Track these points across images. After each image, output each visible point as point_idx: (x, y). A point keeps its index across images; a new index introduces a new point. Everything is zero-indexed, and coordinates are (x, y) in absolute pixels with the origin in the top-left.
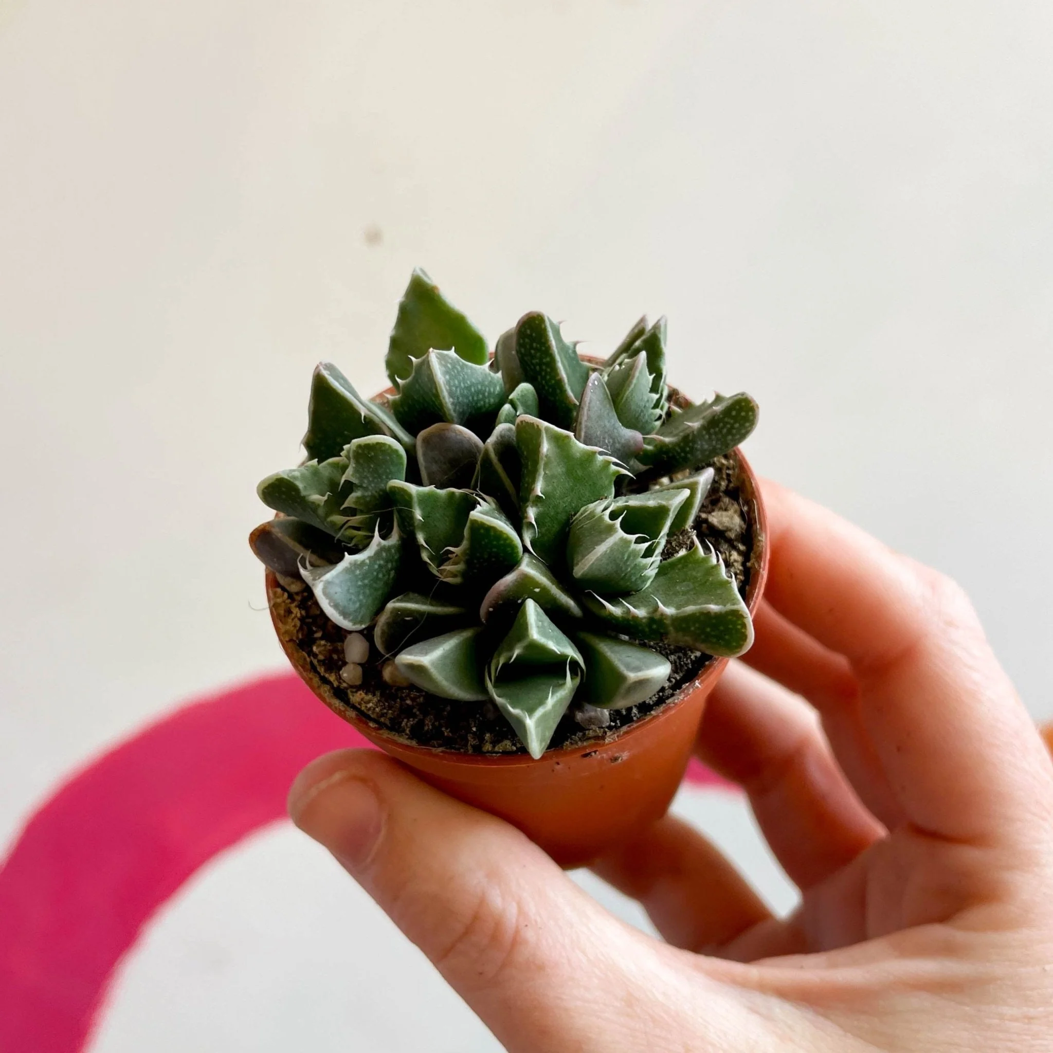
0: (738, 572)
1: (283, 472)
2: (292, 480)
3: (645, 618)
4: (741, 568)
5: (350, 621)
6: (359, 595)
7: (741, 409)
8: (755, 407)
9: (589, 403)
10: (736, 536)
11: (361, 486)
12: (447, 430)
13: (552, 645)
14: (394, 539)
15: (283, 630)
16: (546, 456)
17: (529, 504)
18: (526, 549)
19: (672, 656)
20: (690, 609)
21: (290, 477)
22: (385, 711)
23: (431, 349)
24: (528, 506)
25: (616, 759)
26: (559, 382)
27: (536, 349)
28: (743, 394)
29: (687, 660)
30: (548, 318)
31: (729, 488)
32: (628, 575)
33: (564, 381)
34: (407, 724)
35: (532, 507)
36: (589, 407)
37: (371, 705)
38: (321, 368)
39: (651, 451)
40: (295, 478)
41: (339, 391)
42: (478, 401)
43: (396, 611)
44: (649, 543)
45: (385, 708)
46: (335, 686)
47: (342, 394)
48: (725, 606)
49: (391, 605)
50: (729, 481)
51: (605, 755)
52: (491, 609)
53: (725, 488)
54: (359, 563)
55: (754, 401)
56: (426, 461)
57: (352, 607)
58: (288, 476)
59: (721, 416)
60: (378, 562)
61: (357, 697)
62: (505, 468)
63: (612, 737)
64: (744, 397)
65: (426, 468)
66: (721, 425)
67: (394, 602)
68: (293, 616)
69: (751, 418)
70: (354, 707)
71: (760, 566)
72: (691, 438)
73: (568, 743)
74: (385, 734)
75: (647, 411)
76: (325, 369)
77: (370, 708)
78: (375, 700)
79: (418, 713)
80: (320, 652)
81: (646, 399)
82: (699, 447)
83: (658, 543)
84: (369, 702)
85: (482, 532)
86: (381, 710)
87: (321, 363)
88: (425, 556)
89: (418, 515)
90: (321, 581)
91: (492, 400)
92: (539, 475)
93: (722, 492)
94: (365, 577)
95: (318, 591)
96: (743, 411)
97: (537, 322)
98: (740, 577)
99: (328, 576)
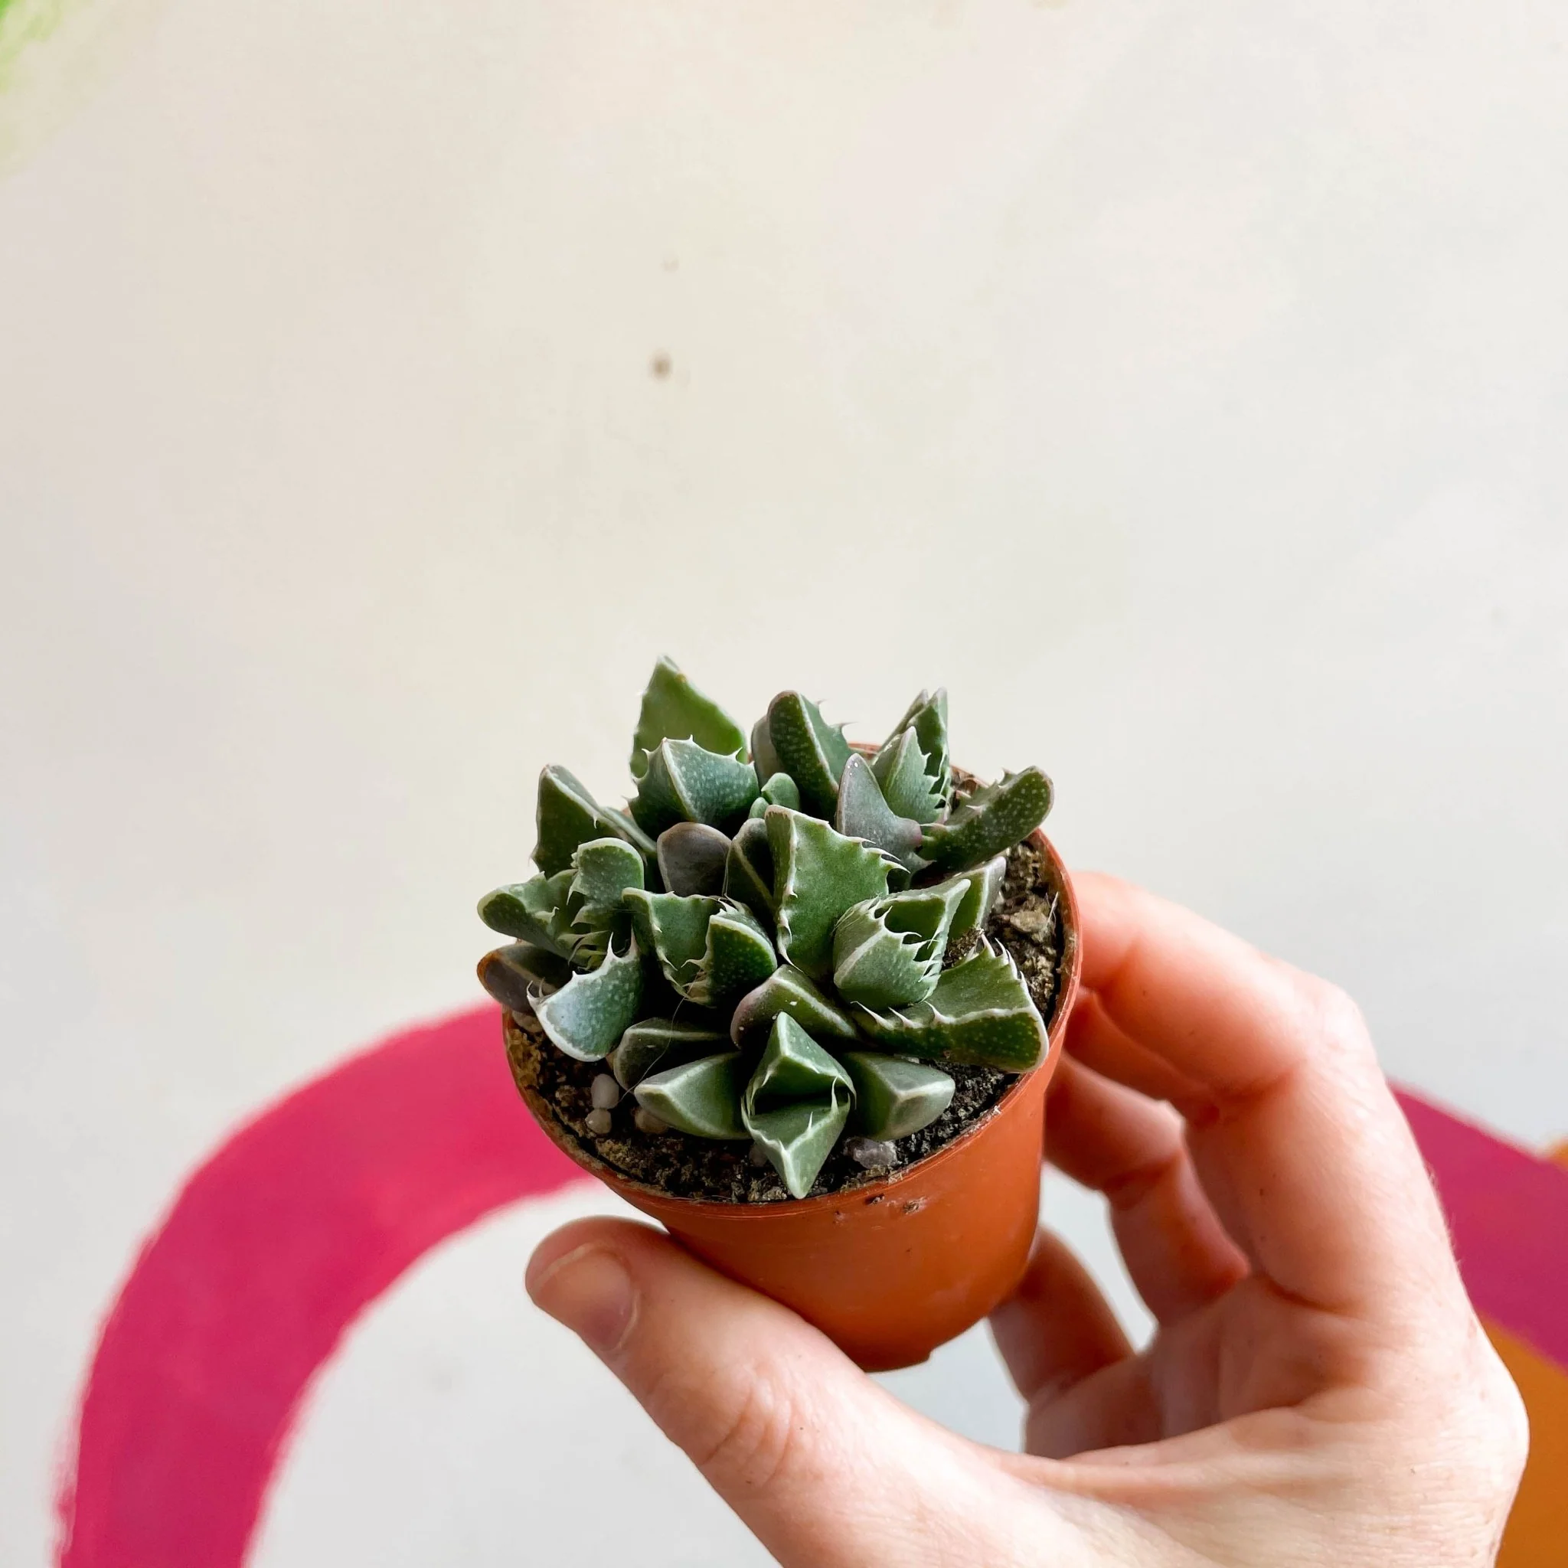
0: (1047, 979)
1: (505, 887)
2: (514, 896)
3: (921, 1029)
5: (581, 1049)
6: (590, 1020)
7: (1031, 786)
8: (1048, 783)
9: (849, 788)
10: (1044, 938)
11: (592, 898)
12: (691, 830)
13: (810, 1064)
14: (632, 955)
15: (520, 1077)
16: (797, 849)
17: (783, 906)
18: (781, 961)
19: (969, 1081)
20: (972, 1015)
21: (512, 893)
22: (637, 1161)
23: (665, 739)
24: (780, 909)
25: (910, 1207)
26: (820, 772)
27: (793, 734)
28: (1032, 769)
29: (986, 1085)
30: (804, 698)
31: (1037, 885)
32: (900, 983)
33: (825, 768)
34: (661, 1175)
35: (785, 909)
36: (849, 793)
37: (620, 1154)
38: (548, 770)
39: (931, 842)
40: (519, 893)
41: (569, 795)
42: (724, 796)
44: (924, 943)
45: (636, 1158)
46: (580, 1135)
47: (572, 799)
48: (1011, 1009)
49: (630, 1031)
50: (1037, 877)
51: (895, 1202)
52: (742, 1029)
53: (1032, 885)
54: (589, 983)
55: (1046, 776)
56: (668, 867)
57: (581, 1035)
58: (510, 891)
59: (1009, 796)
60: (613, 982)
61: (604, 1148)
62: (755, 866)
63: (897, 1176)
64: (1033, 772)
65: (668, 874)
66: (1010, 805)
67: (634, 1028)
68: (532, 1059)
69: (1045, 796)
70: (602, 1159)
71: (1071, 971)
72: (975, 824)
73: (846, 1186)
74: (636, 1186)
75: (924, 796)
76: (552, 772)
77: (619, 1158)
78: (625, 1148)
79: (675, 1162)
80: (563, 1098)
81: (920, 783)
82: (987, 833)
83: (935, 944)
84: (619, 1151)
85: (727, 939)
86: (632, 1160)
87: (548, 766)
88: (668, 974)
89: (656, 925)
90: (545, 1004)
91: (743, 795)
92: (791, 872)
93: (1029, 889)
94: (597, 999)
95: (542, 1015)
96: (1034, 788)
97: (790, 702)
98: (1049, 986)
99: (554, 999)
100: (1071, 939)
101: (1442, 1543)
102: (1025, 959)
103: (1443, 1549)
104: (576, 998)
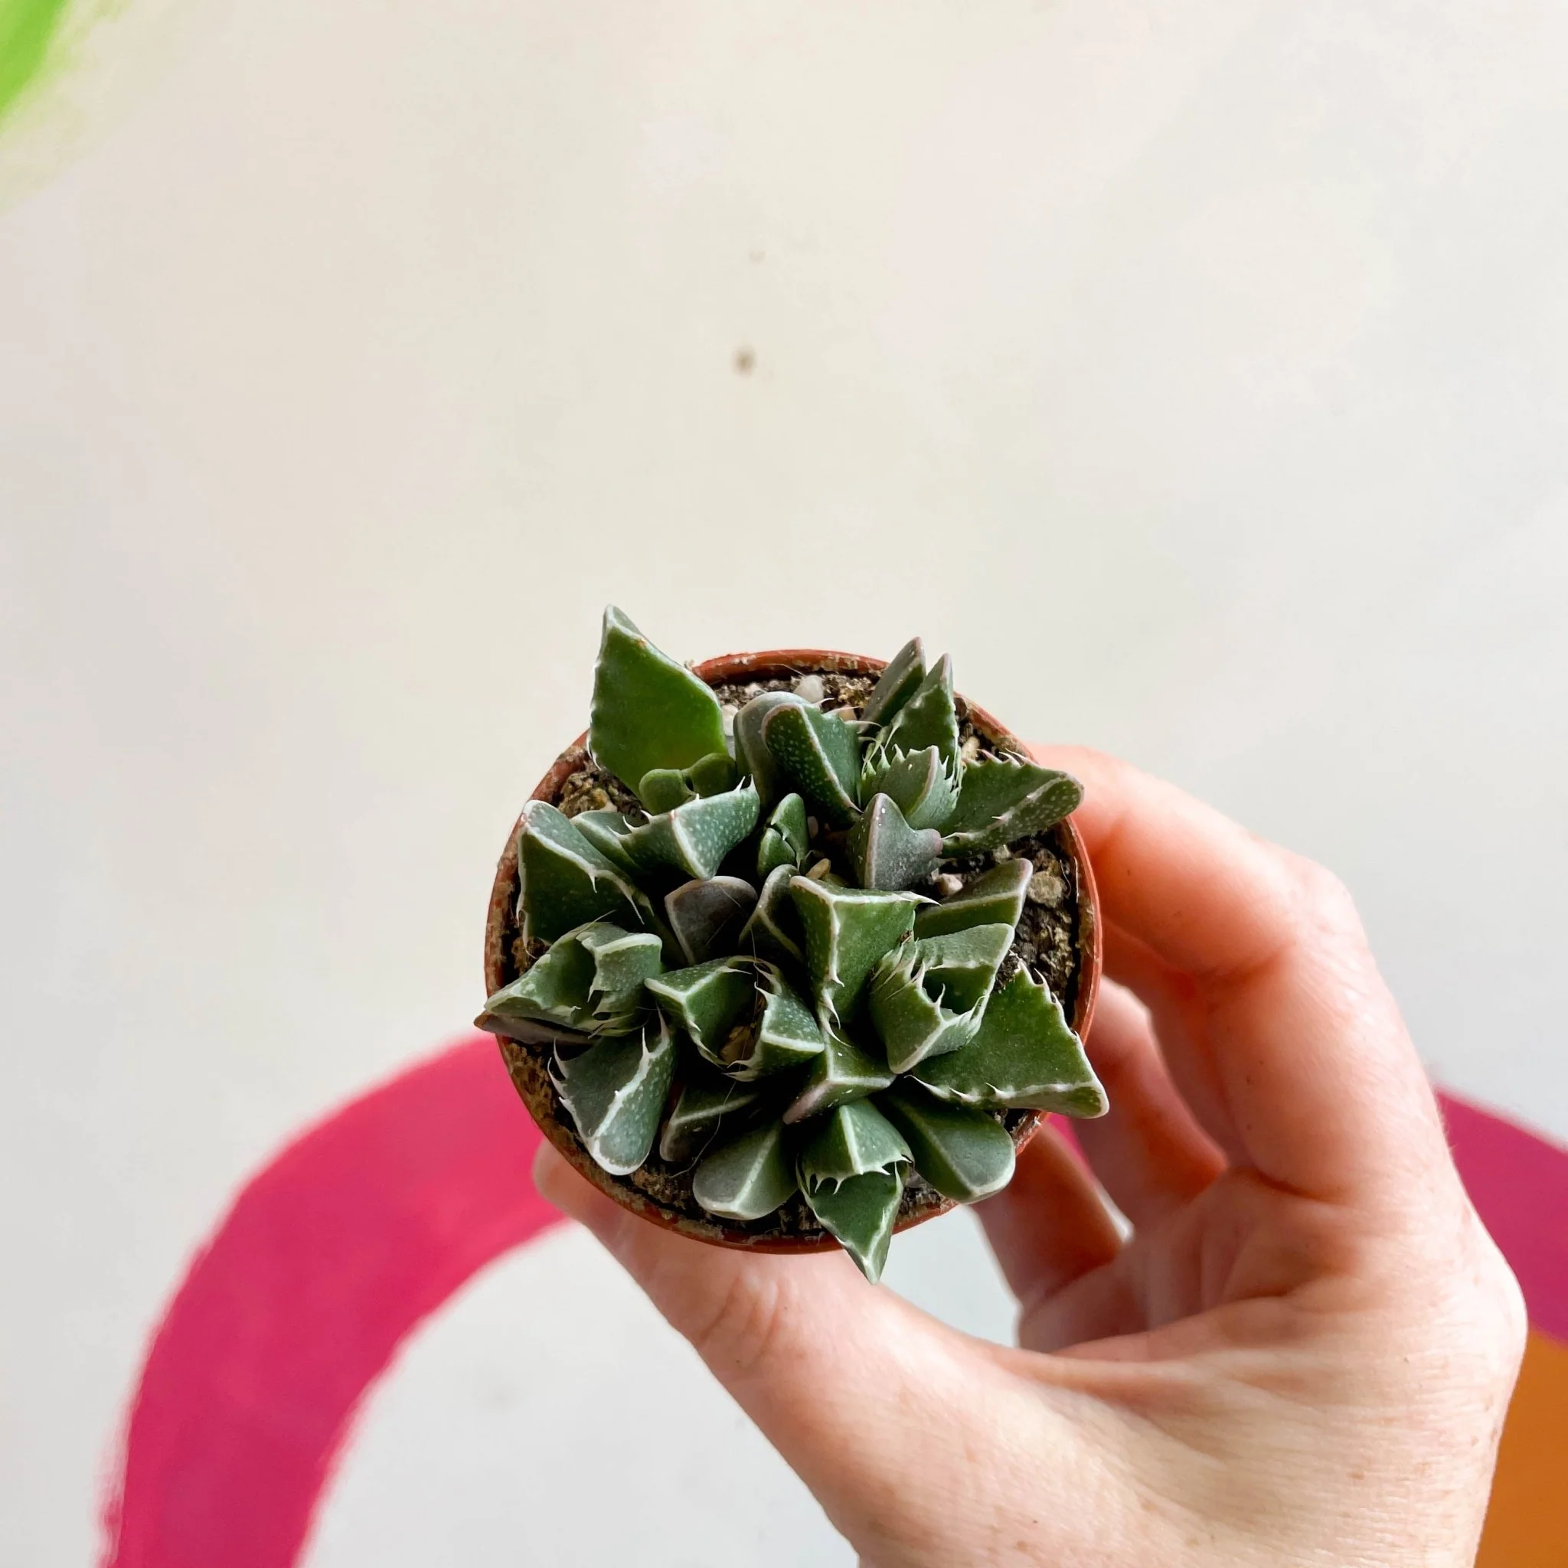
0: (1066, 955)
2: (527, 997)
3: (978, 1101)
4: (1068, 949)
7: (1062, 793)
8: (1080, 790)
9: (878, 840)
10: (1058, 904)
11: (614, 991)
12: (703, 886)
13: (879, 1167)
14: (665, 1044)
15: (533, 1105)
16: (839, 935)
17: (824, 985)
20: (1033, 1089)
21: (525, 995)
22: (676, 1192)
24: (822, 988)
26: (830, 783)
27: (794, 746)
30: (806, 709)
31: (1042, 834)
32: (953, 1042)
33: (835, 783)
35: (827, 988)
36: (879, 844)
38: (526, 823)
39: (951, 846)
40: (531, 994)
41: (556, 851)
42: (734, 837)
43: (681, 1127)
45: (675, 1189)
47: (561, 855)
48: (1075, 1084)
49: (676, 1121)
54: (632, 1096)
55: (1078, 782)
56: (681, 924)
59: (1038, 804)
60: (653, 1082)
61: (639, 1177)
63: (947, 1202)
64: (1065, 780)
65: (682, 931)
66: (1038, 812)
67: (674, 1119)
68: (541, 1080)
70: (639, 1193)
71: (1092, 951)
72: (1001, 831)
74: (684, 1225)
75: (944, 799)
76: (531, 824)
77: (658, 1190)
81: (941, 794)
86: (671, 1192)
87: (522, 814)
89: (692, 1021)
90: (596, 1139)
92: (833, 955)
94: (641, 1107)
95: (596, 1152)
96: (1064, 795)
97: (792, 717)
98: (1070, 964)
99: (603, 1129)
100: (1088, 911)
101: (1441, 1432)
102: (1041, 929)
103: (1442, 1439)
104: (624, 1118)
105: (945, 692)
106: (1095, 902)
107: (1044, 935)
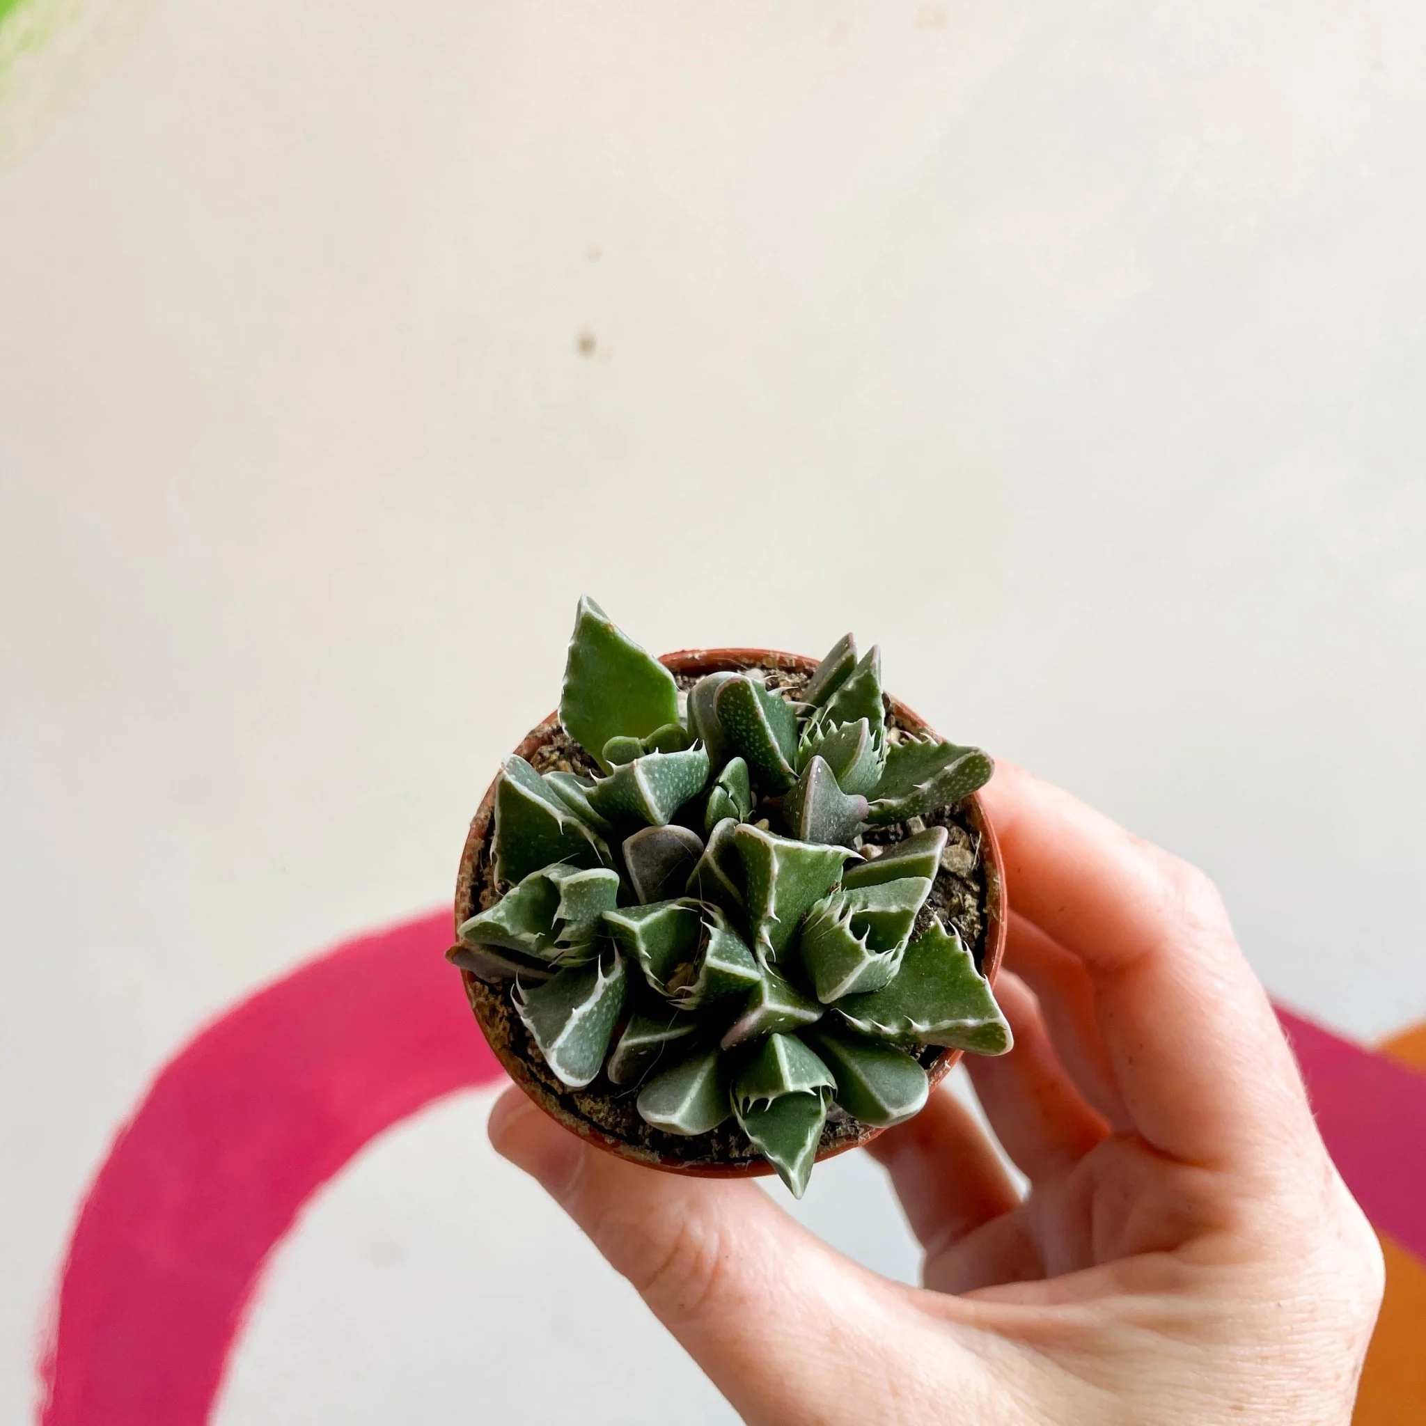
0: (975, 919)
2: (497, 923)
3: (897, 1034)
4: (977, 913)
5: (586, 1076)
7: (975, 766)
8: (991, 763)
9: (814, 796)
10: (968, 874)
11: (575, 920)
12: (658, 833)
14: (618, 971)
15: (492, 1037)
17: (762, 924)
20: (946, 1023)
21: (496, 920)
22: (619, 1119)
26: (772, 751)
27: (742, 716)
30: (754, 684)
32: (875, 982)
33: (776, 750)
34: (644, 1131)
35: (765, 925)
36: (814, 800)
37: (602, 1115)
39: (876, 812)
40: (501, 919)
41: (528, 797)
42: (687, 791)
43: (629, 1049)
45: (618, 1117)
46: (560, 1094)
47: (533, 800)
48: (983, 1019)
49: (624, 1043)
52: (734, 1045)
53: (949, 812)
54: (587, 1014)
56: (637, 866)
59: (953, 775)
60: (606, 1005)
61: (586, 1105)
62: (728, 875)
63: (864, 1135)
64: (978, 754)
65: (637, 874)
66: (954, 783)
67: (624, 1041)
68: (500, 1016)
70: (584, 1118)
71: (998, 915)
72: (920, 799)
74: (624, 1149)
76: (509, 773)
77: (602, 1118)
78: (606, 1108)
82: (929, 805)
83: (903, 944)
84: (599, 1112)
86: (614, 1119)
87: (503, 765)
88: (651, 983)
89: (644, 950)
90: (553, 1050)
91: (700, 784)
92: (771, 894)
93: (947, 817)
94: (594, 1026)
95: (553, 1063)
96: (977, 768)
97: (741, 689)
98: (978, 926)
99: (560, 1042)
100: (994, 880)
102: (952, 895)
104: (579, 1034)
105: (874, 676)
106: (1001, 871)
107: (955, 901)
